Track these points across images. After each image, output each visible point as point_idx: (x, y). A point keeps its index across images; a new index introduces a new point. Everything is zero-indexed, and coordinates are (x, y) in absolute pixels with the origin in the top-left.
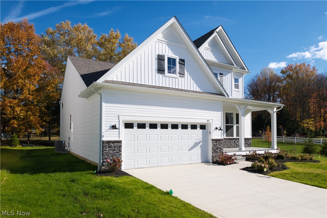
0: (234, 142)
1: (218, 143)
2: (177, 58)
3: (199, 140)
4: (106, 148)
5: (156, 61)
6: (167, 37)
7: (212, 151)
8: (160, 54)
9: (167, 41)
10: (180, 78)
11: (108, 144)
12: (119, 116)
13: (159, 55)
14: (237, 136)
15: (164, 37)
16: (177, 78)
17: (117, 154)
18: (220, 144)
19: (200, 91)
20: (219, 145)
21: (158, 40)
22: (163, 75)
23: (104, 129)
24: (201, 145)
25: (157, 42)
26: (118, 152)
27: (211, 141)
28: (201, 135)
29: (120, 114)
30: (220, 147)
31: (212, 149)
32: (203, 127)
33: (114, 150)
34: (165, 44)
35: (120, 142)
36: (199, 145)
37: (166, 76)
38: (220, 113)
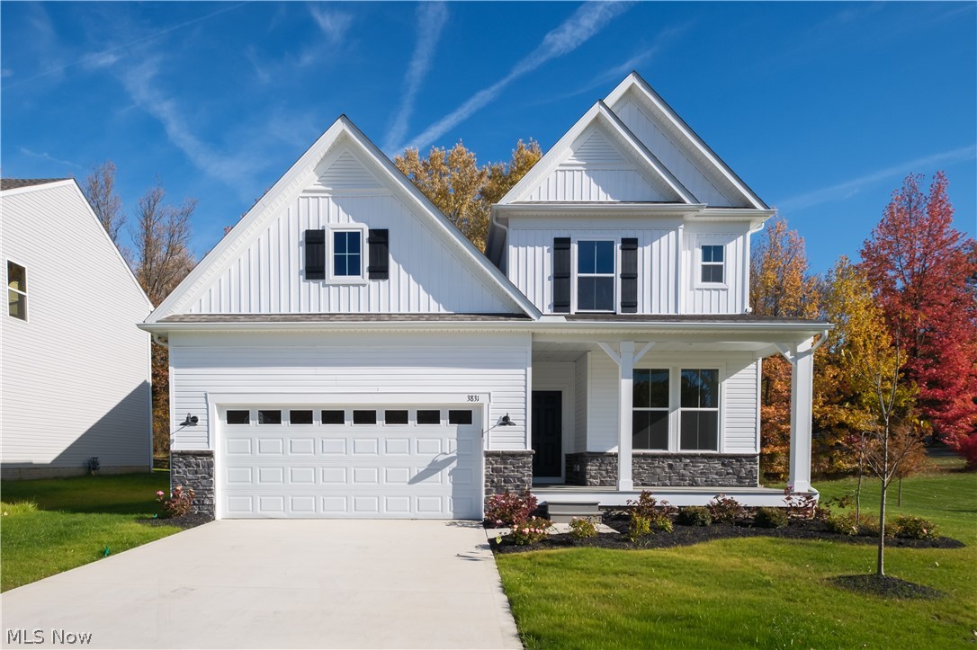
0: (670, 466)
1: (511, 463)
2: (362, 229)
3: (445, 454)
4: (180, 467)
5: (301, 248)
6: (330, 179)
7: (486, 486)
8: (311, 228)
9: (330, 189)
10: (374, 284)
11: (183, 458)
12: (206, 394)
13: (308, 233)
14: (682, 448)
15: (323, 179)
16: (364, 285)
17: (204, 482)
18: (518, 467)
19: (443, 311)
20: (513, 471)
21: (304, 191)
22: (321, 283)
23: (174, 425)
24: (454, 469)
25: (302, 197)
26: (204, 478)
27: (484, 459)
28: (455, 441)
29: (209, 390)
30: (520, 475)
31: (486, 482)
32: (461, 417)
33: (196, 472)
34: (328, 197)
35: (210, 454)
36: (447, 470)
37: (329, 286)
38: (523, 371)
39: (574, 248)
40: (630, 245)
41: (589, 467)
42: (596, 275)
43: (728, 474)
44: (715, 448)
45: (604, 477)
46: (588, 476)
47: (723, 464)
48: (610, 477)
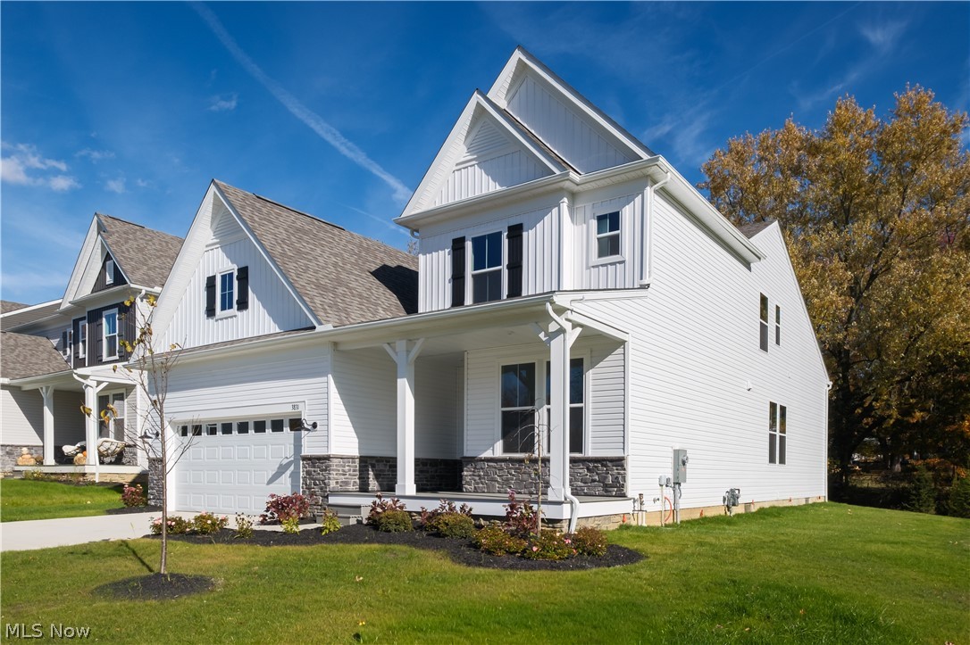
1: (318, 467)
3: (287, 458)
7: (302, 487)
8: (210, 275)
11: (153, 463)
13: (208, 279)
16: (234, 316)
18: (322, 471)
19: (277, 330)
20: (319, 474)
22: (214, 319)
27: (302, 462)
28: (293, 446)
30: (323, 477)
31: (303, 484)
32: (296, 424)
36: (288, 473)
37: (217, 320)
39: (469, 246)
40: (516, 233)
41: (465, 473)
42: (487, 270)
43: (594, 481)
44: (581, 451)
45: (478, 483)
46: (464, 482)
47: (588, 469)
48: (482, 484)
